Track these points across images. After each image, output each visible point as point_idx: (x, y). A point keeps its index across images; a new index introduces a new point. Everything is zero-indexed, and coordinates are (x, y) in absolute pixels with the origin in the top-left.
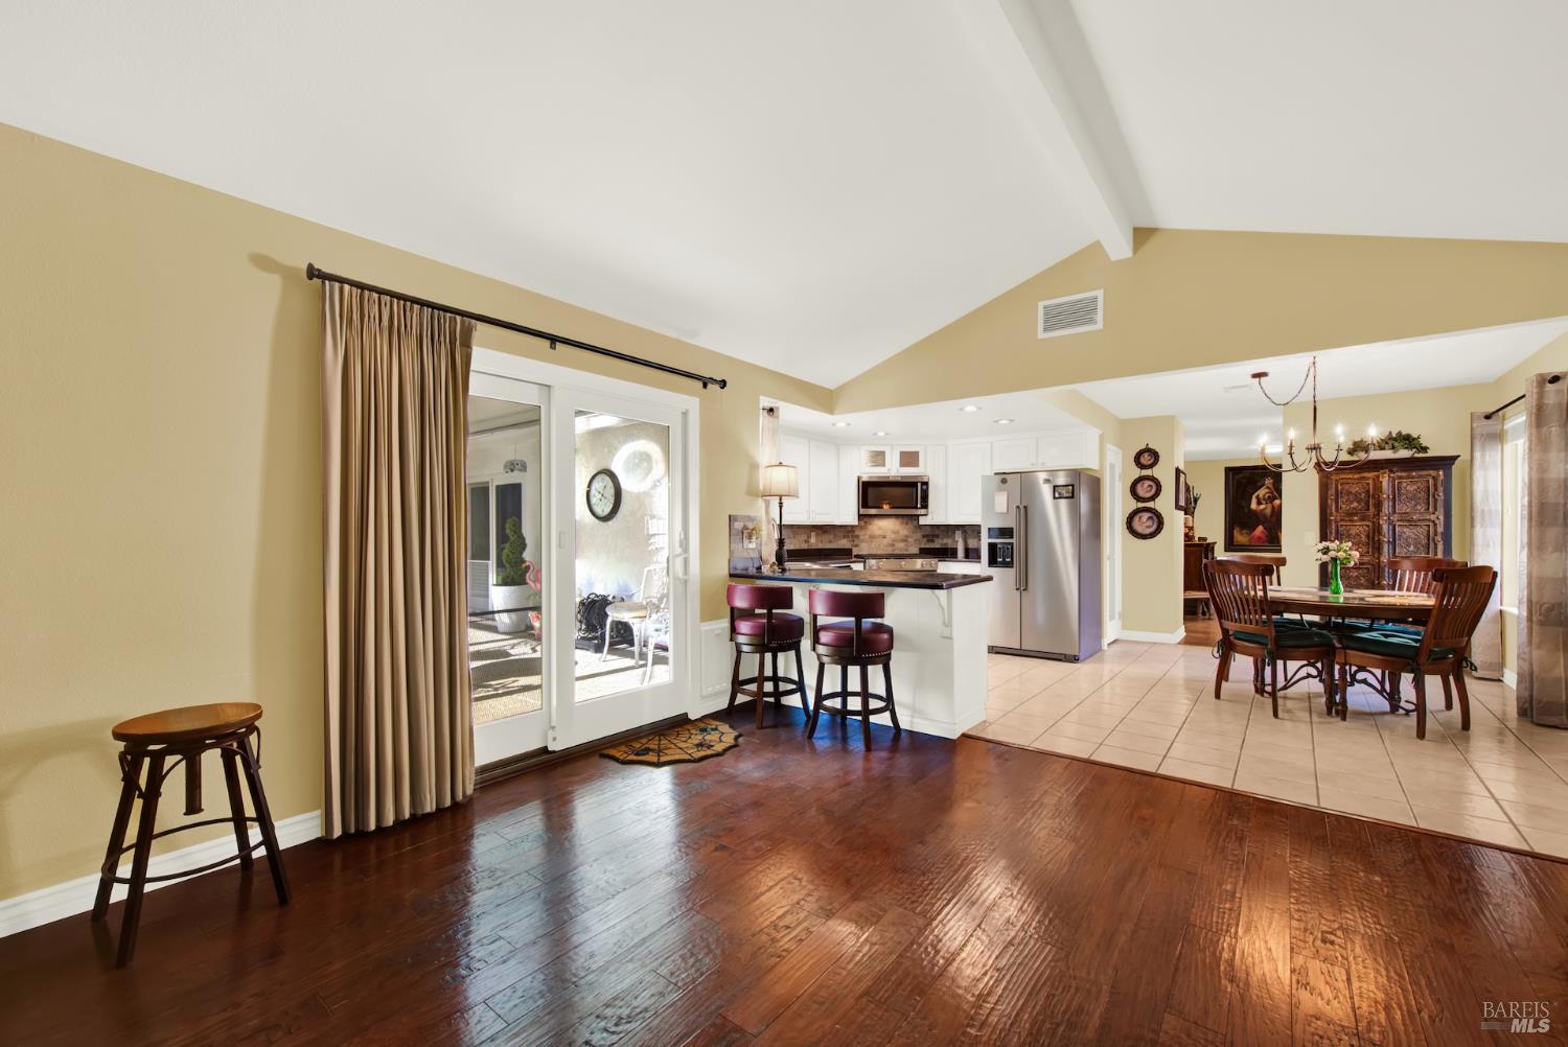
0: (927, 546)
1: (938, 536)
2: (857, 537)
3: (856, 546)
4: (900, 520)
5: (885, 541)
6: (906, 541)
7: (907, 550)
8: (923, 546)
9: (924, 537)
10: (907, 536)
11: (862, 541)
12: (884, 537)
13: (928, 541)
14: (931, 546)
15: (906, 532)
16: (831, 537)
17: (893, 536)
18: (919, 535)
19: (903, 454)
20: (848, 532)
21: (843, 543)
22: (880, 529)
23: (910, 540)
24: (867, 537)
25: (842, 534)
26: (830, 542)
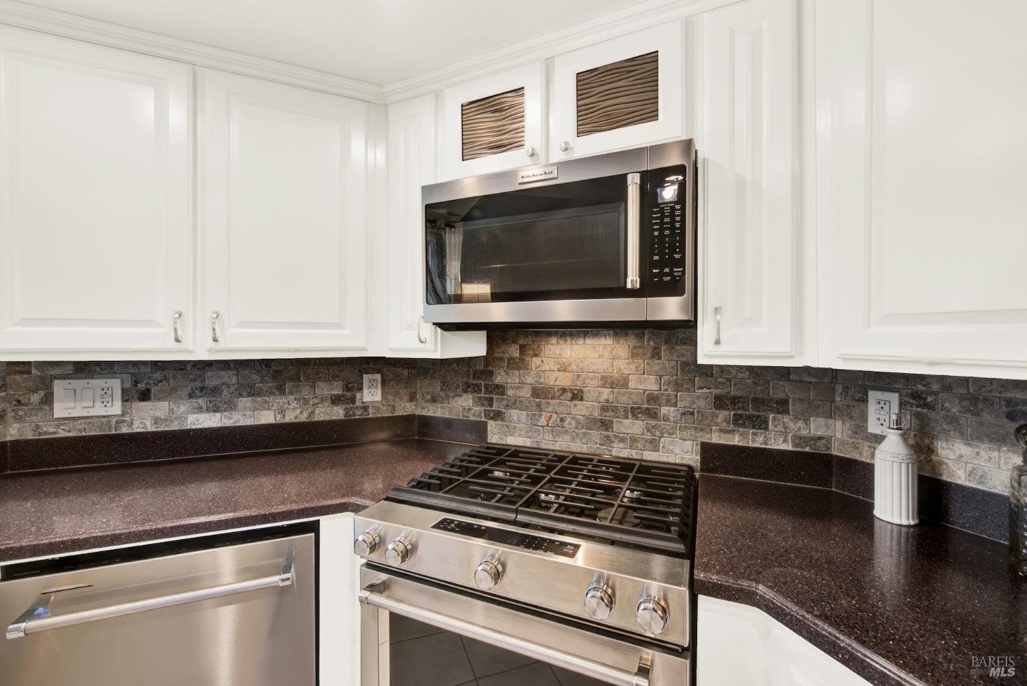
0: (736, 440)
1: (782, 406)
2: (500, 389)
3: (498, 416)
4: (632, 341)
5: (581, 409)
6: (651, 414)
7: (654, 445)
8: (716, 438)
9: (720, 402)
10: (652, 398)
11: (515, 404)
12: (577, 396)
13: (740, 421)
14: (755, 441)
15: (651, 384)
16: (437, 387)
17: (606, 394)
18: (700, 398)
19: (588, 82)
20: (477, 374)
21: (463, 406)
22: (563, 369)
23: (664, 410)
24: (526, 393)
25: (461, 380)
26: (434, 400)
